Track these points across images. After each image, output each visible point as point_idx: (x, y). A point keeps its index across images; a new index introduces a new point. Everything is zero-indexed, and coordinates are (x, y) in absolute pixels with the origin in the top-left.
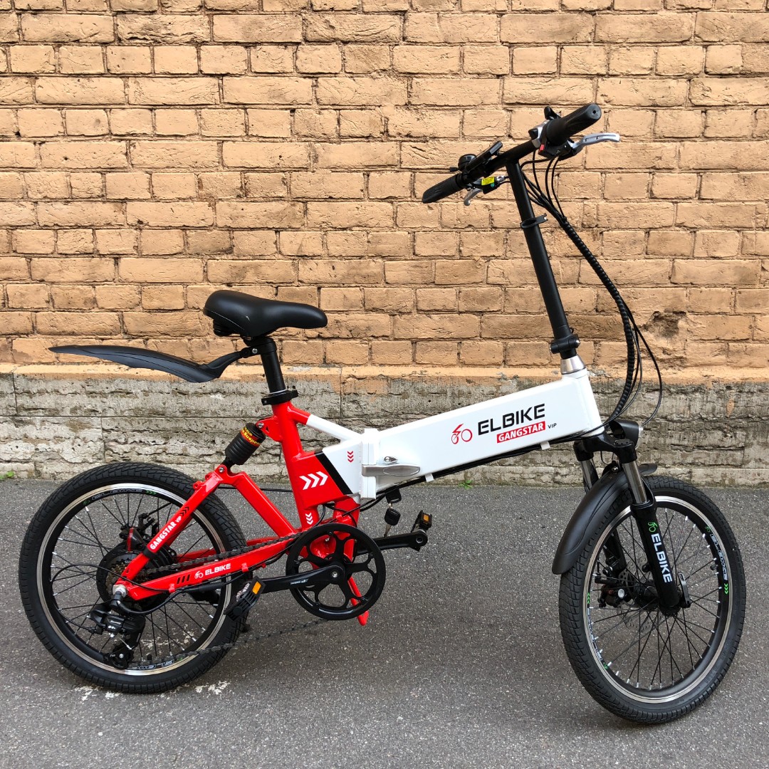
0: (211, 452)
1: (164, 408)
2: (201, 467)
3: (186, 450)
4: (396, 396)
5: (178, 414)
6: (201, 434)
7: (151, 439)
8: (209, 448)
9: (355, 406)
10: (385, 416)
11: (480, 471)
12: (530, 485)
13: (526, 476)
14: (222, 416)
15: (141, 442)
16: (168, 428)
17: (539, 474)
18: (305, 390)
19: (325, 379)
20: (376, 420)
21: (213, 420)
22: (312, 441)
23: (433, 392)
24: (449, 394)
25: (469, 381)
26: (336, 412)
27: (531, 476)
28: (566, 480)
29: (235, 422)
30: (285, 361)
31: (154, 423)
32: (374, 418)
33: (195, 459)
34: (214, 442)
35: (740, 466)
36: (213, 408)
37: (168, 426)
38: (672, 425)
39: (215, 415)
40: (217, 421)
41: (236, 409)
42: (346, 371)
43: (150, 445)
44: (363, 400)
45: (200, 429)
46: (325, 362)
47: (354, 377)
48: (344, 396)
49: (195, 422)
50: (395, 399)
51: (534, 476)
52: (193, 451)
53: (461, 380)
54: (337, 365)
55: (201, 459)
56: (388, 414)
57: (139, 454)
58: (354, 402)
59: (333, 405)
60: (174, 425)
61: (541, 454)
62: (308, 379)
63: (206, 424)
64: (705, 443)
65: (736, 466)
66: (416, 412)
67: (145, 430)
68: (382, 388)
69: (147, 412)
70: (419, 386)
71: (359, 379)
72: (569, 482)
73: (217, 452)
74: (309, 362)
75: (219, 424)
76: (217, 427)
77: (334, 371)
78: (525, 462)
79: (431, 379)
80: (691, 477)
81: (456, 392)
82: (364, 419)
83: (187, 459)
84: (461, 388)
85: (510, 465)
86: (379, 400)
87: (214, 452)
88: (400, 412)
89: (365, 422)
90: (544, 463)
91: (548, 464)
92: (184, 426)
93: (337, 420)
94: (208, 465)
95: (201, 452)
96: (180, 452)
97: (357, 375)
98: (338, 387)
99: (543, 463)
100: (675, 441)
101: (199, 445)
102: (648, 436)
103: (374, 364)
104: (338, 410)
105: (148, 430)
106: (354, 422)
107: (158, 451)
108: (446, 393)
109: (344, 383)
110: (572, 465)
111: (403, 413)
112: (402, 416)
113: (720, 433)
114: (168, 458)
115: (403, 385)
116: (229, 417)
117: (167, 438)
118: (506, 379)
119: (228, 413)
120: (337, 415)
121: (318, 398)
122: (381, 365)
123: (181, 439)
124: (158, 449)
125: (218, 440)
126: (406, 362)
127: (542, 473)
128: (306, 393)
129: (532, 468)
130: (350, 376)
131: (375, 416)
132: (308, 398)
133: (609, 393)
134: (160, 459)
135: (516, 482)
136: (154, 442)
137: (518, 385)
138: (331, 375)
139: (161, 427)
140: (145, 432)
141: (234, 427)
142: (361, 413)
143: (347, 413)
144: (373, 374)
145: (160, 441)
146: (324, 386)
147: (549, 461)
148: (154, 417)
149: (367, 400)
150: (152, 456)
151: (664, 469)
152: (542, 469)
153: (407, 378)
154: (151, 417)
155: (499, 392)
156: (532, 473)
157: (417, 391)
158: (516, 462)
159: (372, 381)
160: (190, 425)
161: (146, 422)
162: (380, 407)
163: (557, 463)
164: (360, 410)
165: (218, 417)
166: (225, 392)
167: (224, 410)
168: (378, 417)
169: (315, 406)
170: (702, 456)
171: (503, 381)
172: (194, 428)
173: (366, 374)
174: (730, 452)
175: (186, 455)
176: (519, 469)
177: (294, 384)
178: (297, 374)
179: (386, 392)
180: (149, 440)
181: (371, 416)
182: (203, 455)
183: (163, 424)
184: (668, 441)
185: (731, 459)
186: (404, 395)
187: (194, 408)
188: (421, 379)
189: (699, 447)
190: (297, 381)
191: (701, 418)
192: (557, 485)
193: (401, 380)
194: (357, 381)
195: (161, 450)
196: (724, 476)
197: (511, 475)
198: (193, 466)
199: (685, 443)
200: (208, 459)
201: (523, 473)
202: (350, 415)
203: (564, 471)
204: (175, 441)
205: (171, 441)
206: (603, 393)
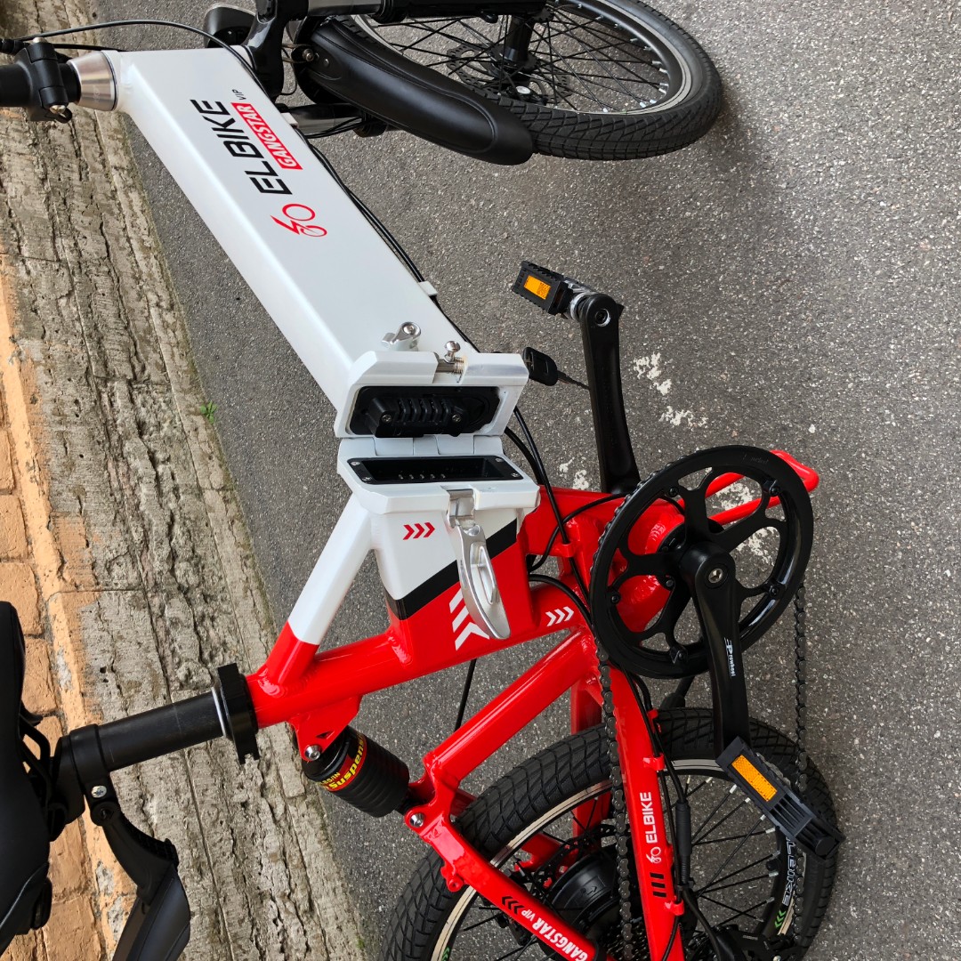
0: (265, 807)
1: (202, 914)
2: (298, 821)
3: (273, 855)
4: (84, 504)
5: (207, 882)
6: (236, 831)
7: (273, 929)
8: (258, 812)
9: (115, 567)
10: (124, 521)
11: (182, 395)
12: (185, 336)
13: (173, 341)
14: (189, 795)
15: (282, 950)
16: (239, 897)
17: (165, 326)
18: (104, 651)
19: (75, 618)
20: (134, 534)
21: (202, 812)
22: (198, 633)
23: (63, 449)
24: (62, 428)
25: (34, 401)
26: (134, 596)
27: (171, 334)
28: (165, 296)
29: (196, 769)
30: (54, 706)
31: (237, 929)
32: (132, 537)
33: (287, 835)
34: (245, 805)
35: (95, 122)
36: (179, 815)
37: (236, 899)
38: (51, 175)
39: (192, 807)
40: (202, 802)
41: (171, 770)
42: (51, 586)
43: (284, 930)
44: (102, 556)
45: (227, 834)
46: (41, 636)
47: (60, 569)
48: (100, 587)
49: (214, 845)
50: (90, 504)
51: (169, 331)
52: (273, 842)
53: (33, 411)
54: (44, 614)
55: (283, 824)
56: (118, 517)
57: (308, 949)
58: (109, 570)
59: (122, 602)
60: (232, 886)
61: (134, 320)
62: (81, 646)
63: (214, 824)
64: (70, 148)
65: (96, 126)
66: (106, 475)
67: (257, 944)
68: (72, 528)
69: (221, 949)
70: (58, 470)
71: (63, 562)
72: (168, 293)
73: (262, 796)
74: (45, 663)
75: (208, 799)
76: (214, 802)
77: (55, 608)
78: (152, 340)
79: (40, 451)
80: (123, 169)
81: (58, 418)
82: (137, 553)
83: (291, 850)
84: (49, 412)
85: (162, 358)
86: (96, 531)
87: (264, 801)
88: (112, 499)
89: (142, 552)
90: (148, 318)
91: (146, 314)
92: (227, 867)
93: (149, 595)
94: (291, 809)
95: (269, 825)
96: (282, 866)
97: (55, 566)
98: (86, 596)
99: (147, 320)
100: (76, 176)
101: (258, 831)
102: (75, 202)
103: (29, 554)
104: (130, 593)
105: (254, 939)
106: (147, 569)
107: (292, 909)
108: (62, 433)
109: (77, 586)
110: (141, 288)
111: (111, 495)
112: (118, 497)
113: (51, 131)
114: (299, 888)
115: (60, 494)
116: (189, 781)
117: (262, 896)
118: (20, 353)
119: (182, 784)
120: (140, 594)
121: (115, 627)
122: (29, 543)
123: (256, 867)
124: (287, 911)
125: (240, 796)
126: (16, 503)
127: (163, 322)
128: (110, 649)
129: (160, 333)
130: (61, 577)
131: (127, 536)
132: (118, 644)
133: (18, 234)
134: (306, 904)
135: (187, 353)
136: (275, 921)
137: (27, 338)
138: (65, 607)
139: (243, 913)
140: (260, 944)
141: (206, 770)
142: (128, 559)
143: (132, 578)
144: (50, 540)
145: (271, 909)
146: (89, 619)
147: (142, 312)
148: (225, 932)
149: (101, 548)
150: (304, 919)
151: (118, 193)
152: (155, 321)
153: (45, 487)
154: (226, 939)
155: (44, 362)
156: (167, 333)
157: (66, 473)
158: (155, 351)
159: (64, 541)
160: (224, 854)
161: (240, 947)
162: (109, 527)
163: (142, 304)
164: (122, 560)
165: (195, 803)
166: (141, 797)
167: (177, 792)
168: (128, 531)
169: (131, 631)
170: (89, 154)
171: (23, 357)
172: (228, 846)
173: (52, 551)
174: (77, 126)
175: (284, 853)
176: (163, 348)
177: (97, 671)
178: (74, 668)
179: (80, 520)
180: (276, 932)
181: (129, 542)
182: (275, 821)
183: (234, 907)
184: (76, 181)
185: (86, 127)
186: (79, 494)
187: (188, 851)
188: (43, 466)
189: (78, 154)
190: (88, 666)
191: (35, 145)
192: (176, 307)
193: (52, 498)
194: (66, 565)
195: (288, 904)
196: (111, 137)
197: (177, 358)
198: (300, 836)
199: (75, 167)
200: (279, 810)
201: (170, 344)
202: (135, 574)
203: (153, 298)
204: (262, 879)
205: (264, 888)
206: (19, 240)
